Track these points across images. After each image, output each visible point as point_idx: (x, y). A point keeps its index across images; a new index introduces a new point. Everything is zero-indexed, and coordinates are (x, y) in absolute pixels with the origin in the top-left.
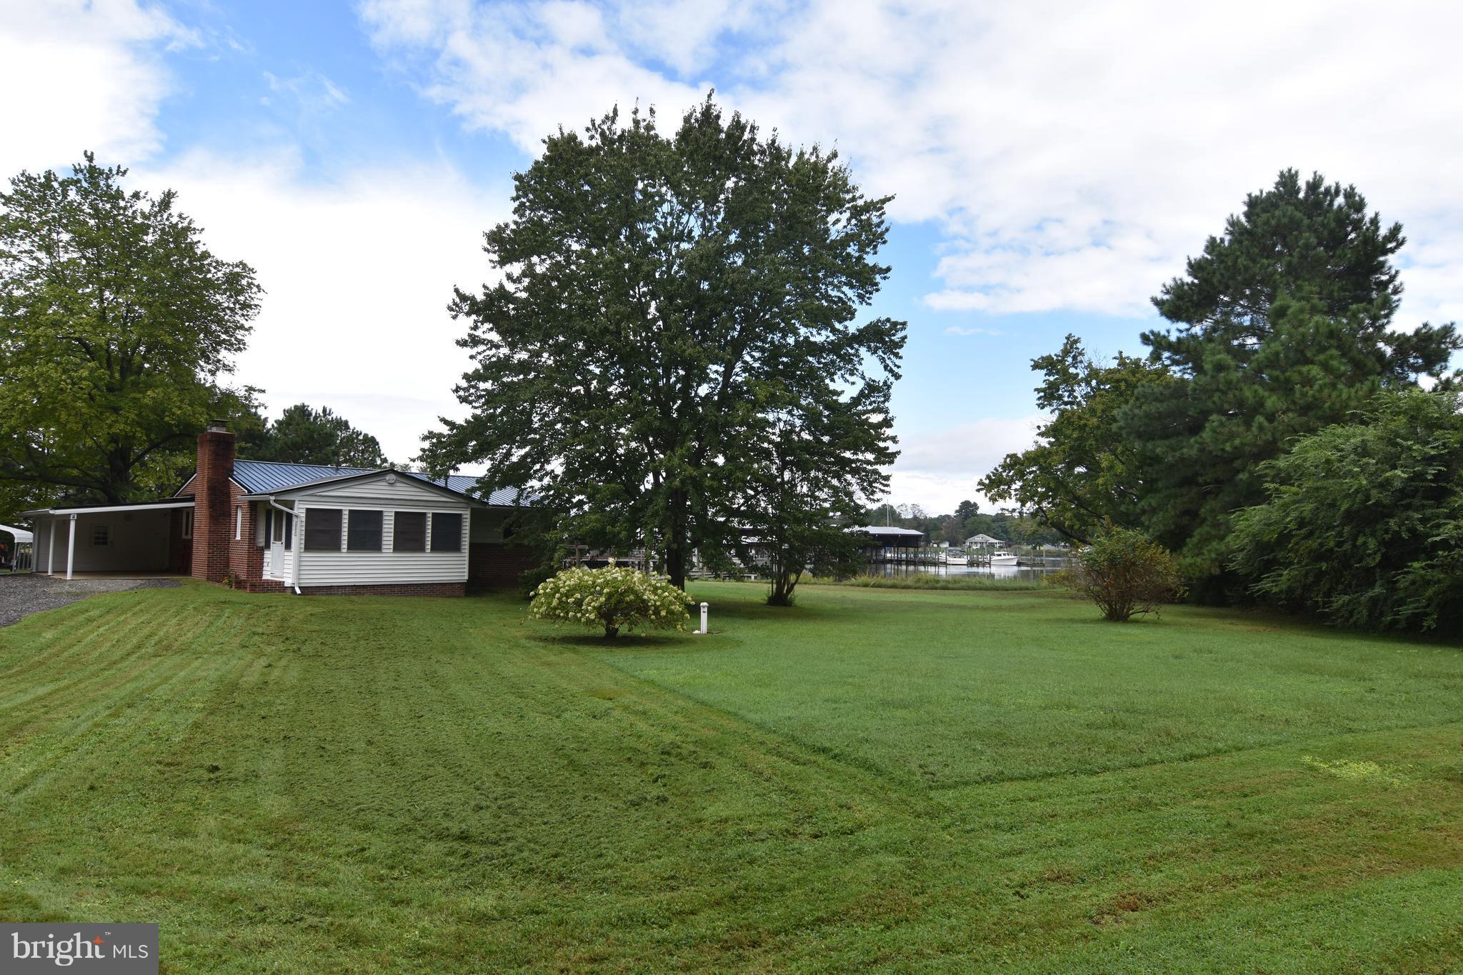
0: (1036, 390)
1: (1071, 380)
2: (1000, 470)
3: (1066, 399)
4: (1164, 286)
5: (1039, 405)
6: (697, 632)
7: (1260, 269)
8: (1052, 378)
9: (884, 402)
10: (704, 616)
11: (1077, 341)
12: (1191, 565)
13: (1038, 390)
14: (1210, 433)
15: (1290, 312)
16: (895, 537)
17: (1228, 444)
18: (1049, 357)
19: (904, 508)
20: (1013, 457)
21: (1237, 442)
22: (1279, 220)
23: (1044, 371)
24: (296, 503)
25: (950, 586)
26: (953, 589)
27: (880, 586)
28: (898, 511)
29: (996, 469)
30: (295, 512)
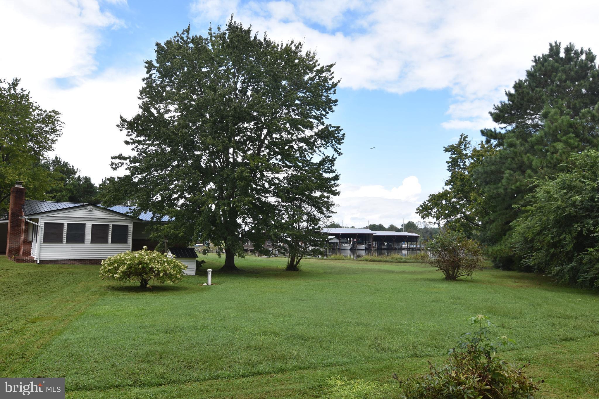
0: (447, 162)
1: (464, 157)
2: (427, 202)
3: (462, 166)
4: (494, 106)
5: (448, 170)
6: (205, 284)
7: (535, 94)
8: (454, 156)
9: (331, 167)
10: (210, 276)
11: (466, 137)
12: (498, 250)
13: (448, 162)
14: (506, 180)
15: (549, 115)
16: (405, 237)
17: (513, 186)
18: (453, 146)
19: (419, 223)
20: (433, 196)
21: (518, 184)
22: (546, 68)
23: (450, 153)
24: (39, 220)
25: (408, 261)
26: (409, 262)
27: (373, 261)
28: (416, 225)
29: (424, 202)
30: (39, 224)
